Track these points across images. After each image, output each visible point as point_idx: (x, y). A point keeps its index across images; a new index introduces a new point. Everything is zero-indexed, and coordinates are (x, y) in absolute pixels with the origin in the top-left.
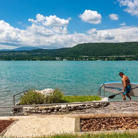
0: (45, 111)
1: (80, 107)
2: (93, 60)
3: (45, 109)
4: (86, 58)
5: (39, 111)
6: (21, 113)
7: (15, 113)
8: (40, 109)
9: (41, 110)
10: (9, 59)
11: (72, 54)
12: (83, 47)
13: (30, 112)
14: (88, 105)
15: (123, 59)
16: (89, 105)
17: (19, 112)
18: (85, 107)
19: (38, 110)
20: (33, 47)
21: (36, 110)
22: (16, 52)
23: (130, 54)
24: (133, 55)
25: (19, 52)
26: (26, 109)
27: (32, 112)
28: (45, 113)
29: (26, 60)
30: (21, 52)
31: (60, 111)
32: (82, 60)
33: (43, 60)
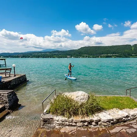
0: (81, 124)
1: (124, 118)
2: (91, 57)
3: (81, 122)
4: (86, 56)
5: (74, 124)
6: (52, 125)
7: (44, 124)
8: (74, 121)
9: (76, 123)
10: (38, 57)
11: (78, 54)
12: (85, 49)
13: (62, 125)
14: (132, 116)
15: (111, 57)
16: (134, 116)
17: (49, 123)
18: (129, 118)
19: (72, 122)
20: (53, 50)
21: (70, 122)
22: (42, 52)
23: (115, 54)
24: (117, 54)
25: (44, 52)
26: (58, 121)
27: (65, 124)
28: (80, 126)
29: (49, 57)
30: (46, 52)
31: (100, 125)
32: (84, 57)
33: (60, 57)
